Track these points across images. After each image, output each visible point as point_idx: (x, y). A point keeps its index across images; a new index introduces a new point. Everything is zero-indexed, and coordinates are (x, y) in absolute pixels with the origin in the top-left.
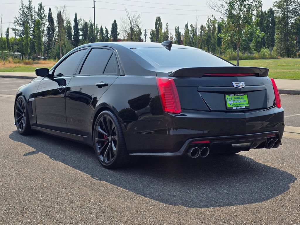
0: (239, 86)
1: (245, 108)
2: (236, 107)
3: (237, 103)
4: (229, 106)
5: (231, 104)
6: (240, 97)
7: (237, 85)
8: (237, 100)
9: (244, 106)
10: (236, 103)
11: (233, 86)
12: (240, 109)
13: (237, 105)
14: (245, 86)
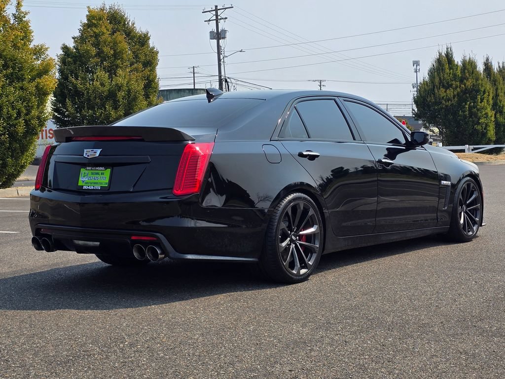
0: (88, 156)
1: (99, 189)
2: (88, 186)
3: (93, 181)
4: (80, 183)
5: (83, 182)
6: (100, 172)
8: (94, 176)
9: (100, 185)
12: (93, 189)
13: (91, 183)
14: (100, 155)
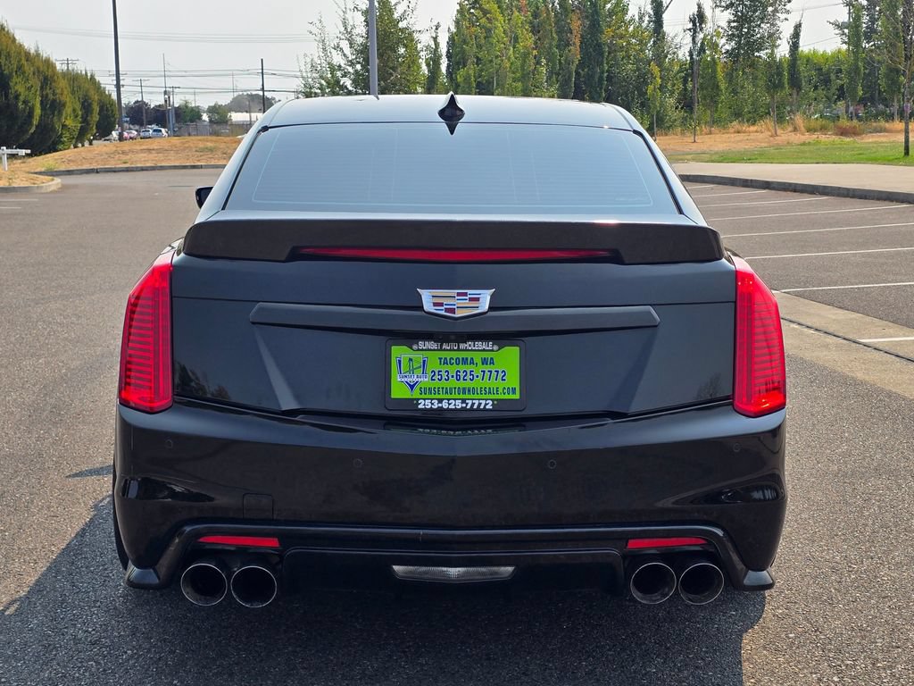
0: (447, 310)
1: (489, 407)
2: (440, 401)
3: (453, 383)
4: (399, 391)
5: (412, 387)
6: (478, 357)
7: (441, 304)
8: (454, 368)
9: (488, 396)
10: (444, 384)
11: (421, 308)
12: (463, 409)
13: (448, 391)
14: (491, 308)
